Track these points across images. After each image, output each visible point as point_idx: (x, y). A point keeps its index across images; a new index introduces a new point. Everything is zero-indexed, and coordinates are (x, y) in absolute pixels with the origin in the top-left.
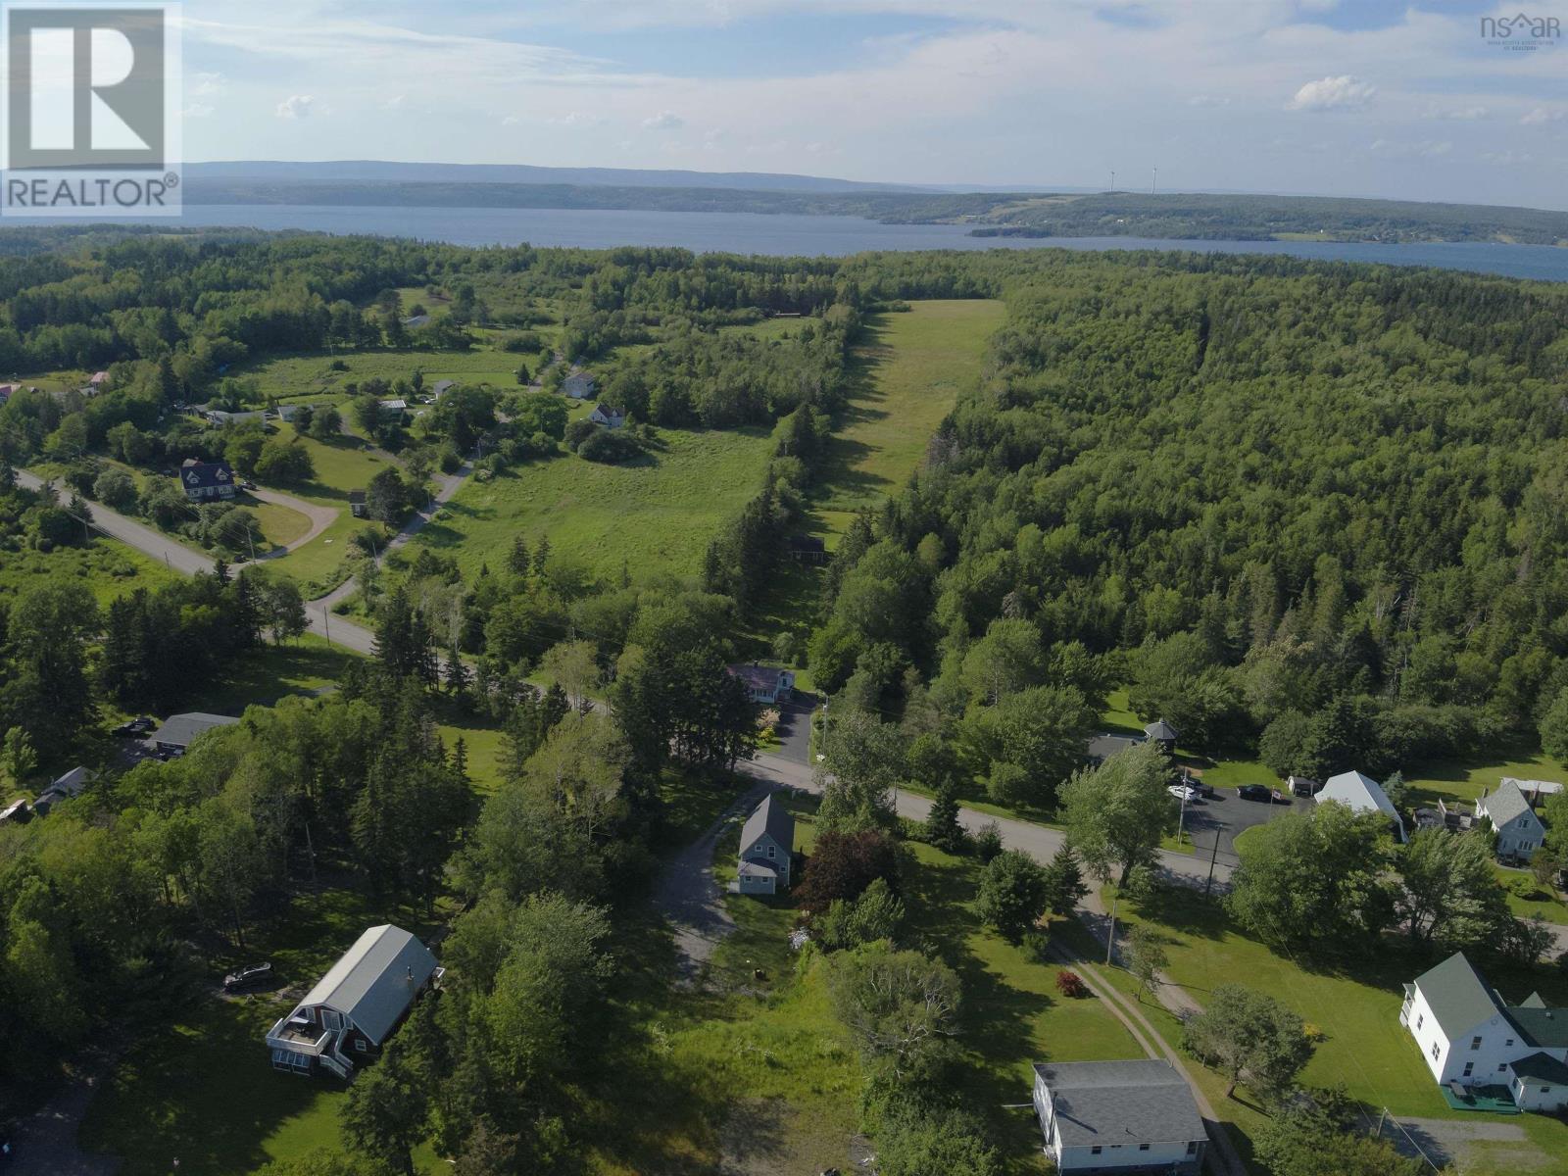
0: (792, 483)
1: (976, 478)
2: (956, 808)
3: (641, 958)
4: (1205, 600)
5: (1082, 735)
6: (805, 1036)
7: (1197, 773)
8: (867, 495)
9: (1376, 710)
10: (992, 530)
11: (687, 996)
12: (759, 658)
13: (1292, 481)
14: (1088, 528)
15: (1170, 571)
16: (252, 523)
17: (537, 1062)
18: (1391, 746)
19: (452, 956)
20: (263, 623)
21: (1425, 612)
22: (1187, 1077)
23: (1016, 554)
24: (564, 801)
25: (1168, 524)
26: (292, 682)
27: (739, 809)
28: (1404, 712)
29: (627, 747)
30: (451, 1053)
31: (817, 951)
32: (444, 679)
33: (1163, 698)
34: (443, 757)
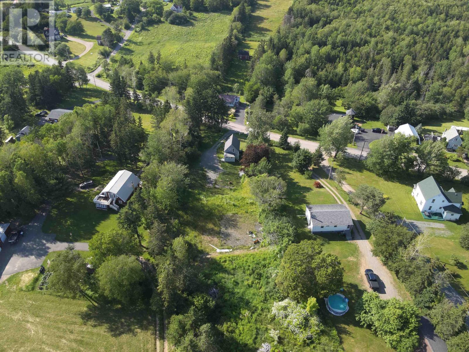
0: (238, 32)
1: (299, 29)
2: (287, 137)
3: (198, 179)
4: (369, 70)
5: (327, 114)
6: (243, 199)
7: (360, 125)
8: (263, 36)
9: (417, 105)
10: (303, 47)
11: (211, 189)
12: (228, 92)
13: (400, 31)
14: (334, 46)
15: (359, 61)
16: (67, 48)
17: (170, 205)
18: (420, 116)
19: (144, 178)
20: (75, 81)
21: (436, 74)
22: (349, 208)
23: (311, 56)
24: (172, 136)
25: (359, 45)
26: (86, 99)
27: (224, 138)
28: (425, 106)
29: (190, 120)
30: (146, 204)
31: (246, 177)
32: (132, 98)
33: (352, 102)
34: (135, 122)
